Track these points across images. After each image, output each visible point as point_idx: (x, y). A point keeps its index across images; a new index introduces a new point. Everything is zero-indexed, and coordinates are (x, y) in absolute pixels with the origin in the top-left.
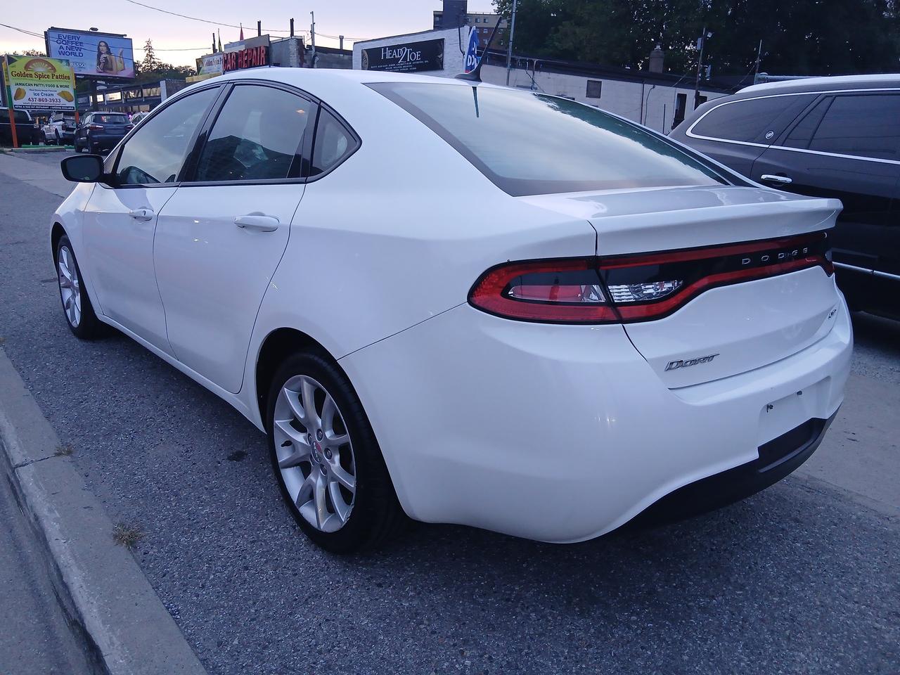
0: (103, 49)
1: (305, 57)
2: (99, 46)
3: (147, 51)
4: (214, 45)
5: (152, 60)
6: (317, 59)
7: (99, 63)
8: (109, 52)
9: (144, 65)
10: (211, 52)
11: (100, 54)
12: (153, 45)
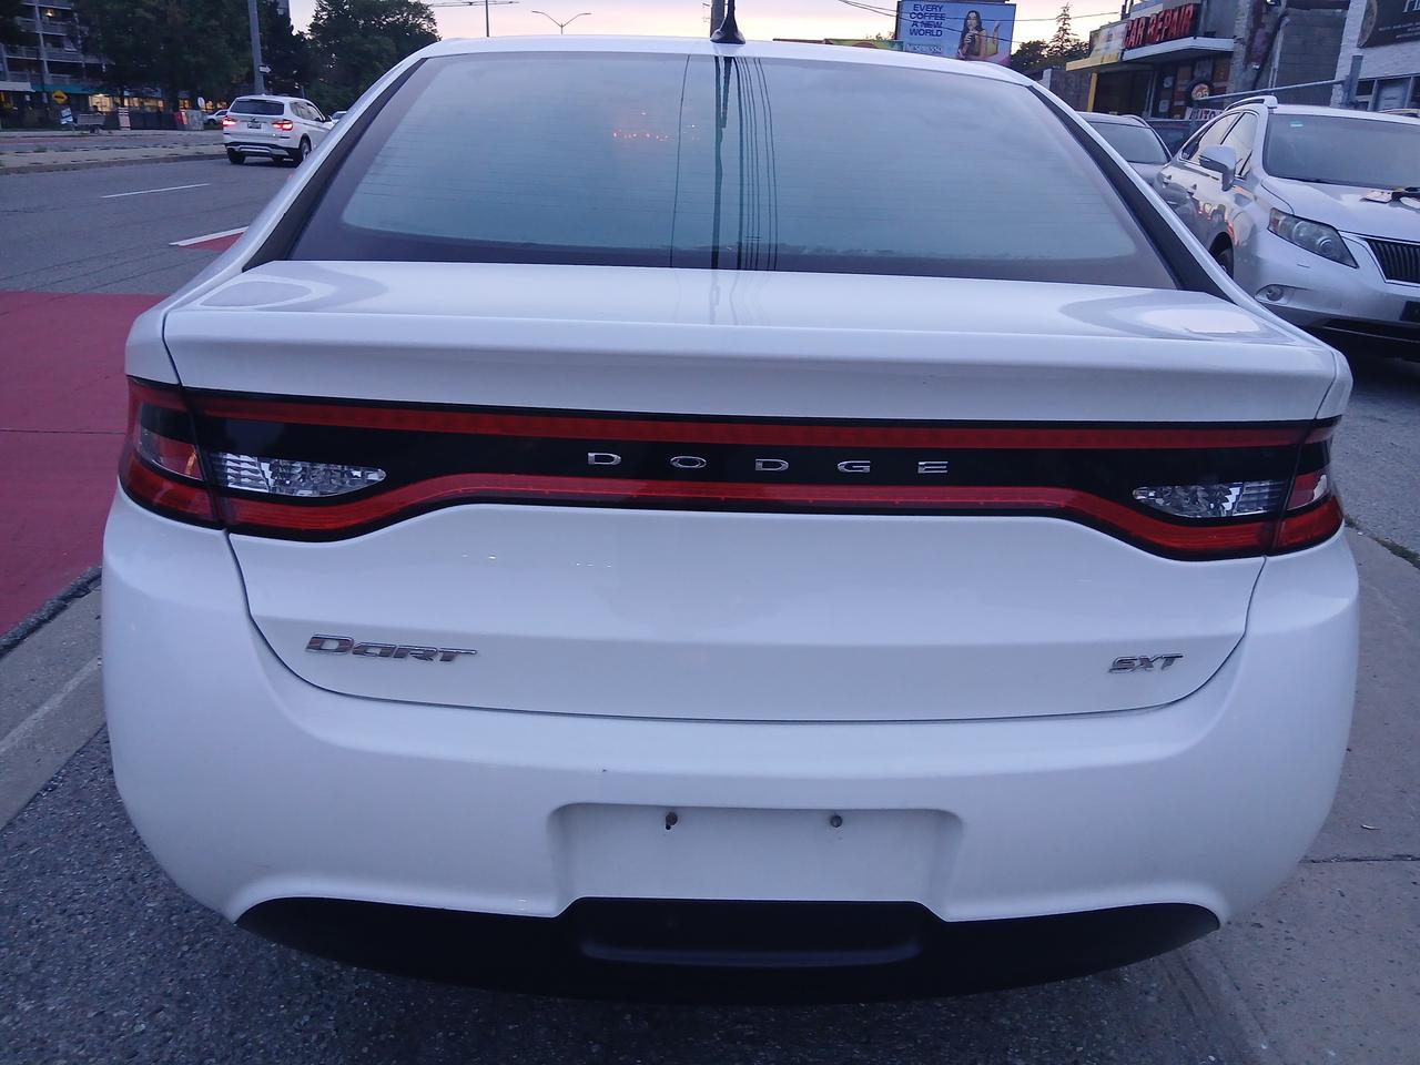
0: (973, 22)
1: (1264, 19)
2: (968, 18)
3: (1061, 24)
4: (1124, 7)
5: (1066, 37)
6: (1287, 20)
7: (961, 47)
8: (979, 28)
9: (1051, 45)
10: (1118, 18)
11: (966, 30)
12: (1071, 13)
